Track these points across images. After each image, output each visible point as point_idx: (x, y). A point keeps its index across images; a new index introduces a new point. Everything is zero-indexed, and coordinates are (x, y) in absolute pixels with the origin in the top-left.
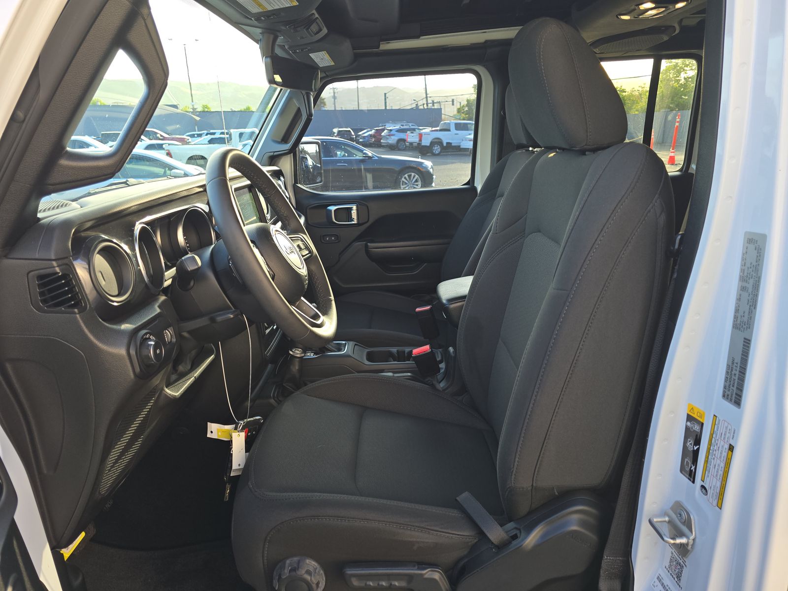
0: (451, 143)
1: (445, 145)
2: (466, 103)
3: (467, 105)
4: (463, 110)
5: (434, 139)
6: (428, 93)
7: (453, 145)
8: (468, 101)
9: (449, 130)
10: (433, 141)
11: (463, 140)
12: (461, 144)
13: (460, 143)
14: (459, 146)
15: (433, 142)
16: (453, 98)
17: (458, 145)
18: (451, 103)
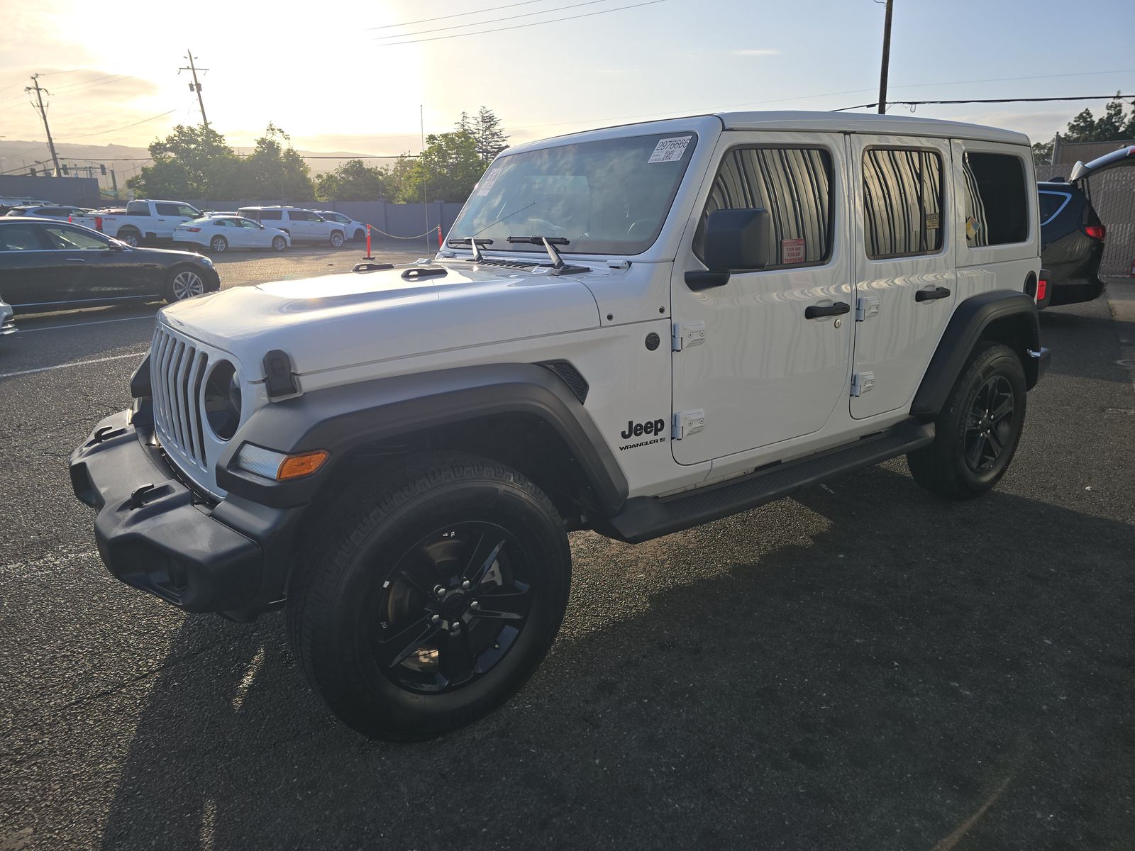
0: (155, 234)
1: (144, 236)
2: (141, 173)
3: (143, 177)
4: (138, 183)
5: (121, 228)
6: (56, 152)
7: (157, 236)
8: (143, 169)
9: (148, 214)
10: (124, 229)
11: (175, 230)
12: (174, 235)
13: (171, 234)
14: (172, 239)
15: (122, 231)
16: (102, 162)
17: (170, 236)
18: (100, 170)
